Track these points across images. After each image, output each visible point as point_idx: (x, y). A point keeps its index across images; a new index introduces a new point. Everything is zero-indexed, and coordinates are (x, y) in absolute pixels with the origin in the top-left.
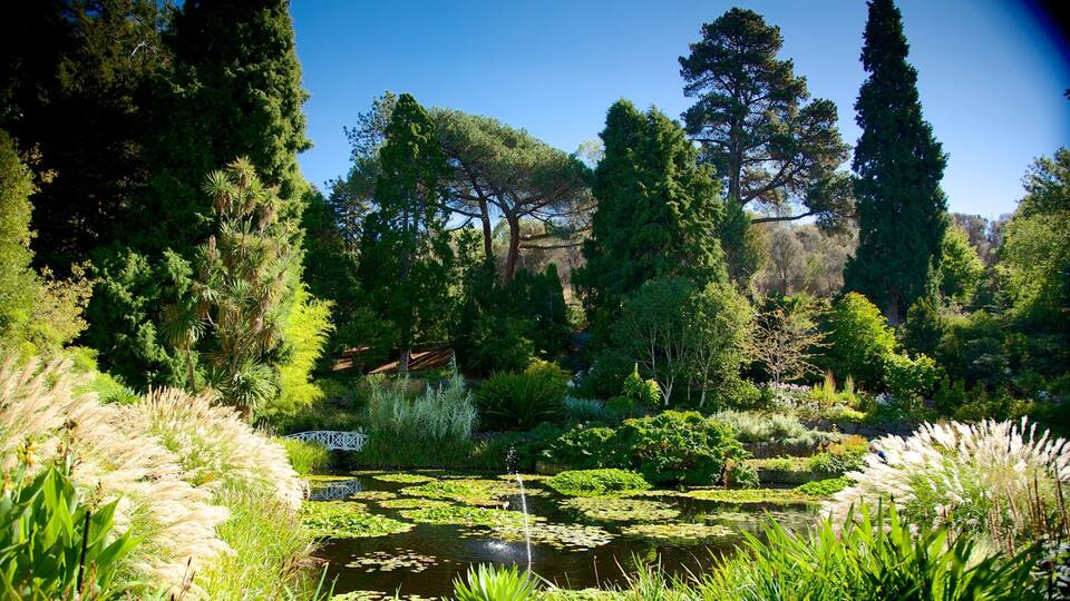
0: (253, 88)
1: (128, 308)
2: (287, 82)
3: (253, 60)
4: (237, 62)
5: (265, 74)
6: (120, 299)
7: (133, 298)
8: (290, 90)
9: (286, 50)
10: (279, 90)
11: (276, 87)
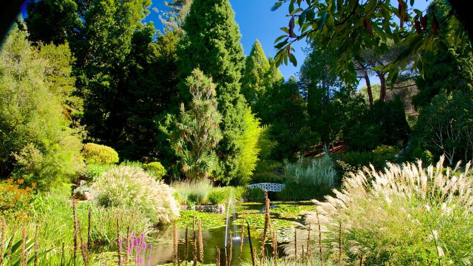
0: (212, 39)
1: (167, 136)
2: (227, 34)
3: (212, 27)
4: (206, 29)
5: (216, 32)
6: (164, 133)
7: (169, 132)
8: (229, 36)
9: (226, 19)
10: (224, 37)
11: (222, 36)
